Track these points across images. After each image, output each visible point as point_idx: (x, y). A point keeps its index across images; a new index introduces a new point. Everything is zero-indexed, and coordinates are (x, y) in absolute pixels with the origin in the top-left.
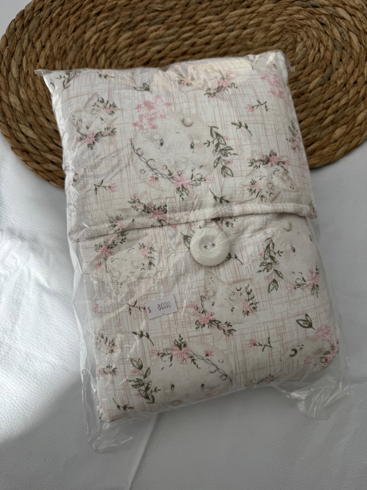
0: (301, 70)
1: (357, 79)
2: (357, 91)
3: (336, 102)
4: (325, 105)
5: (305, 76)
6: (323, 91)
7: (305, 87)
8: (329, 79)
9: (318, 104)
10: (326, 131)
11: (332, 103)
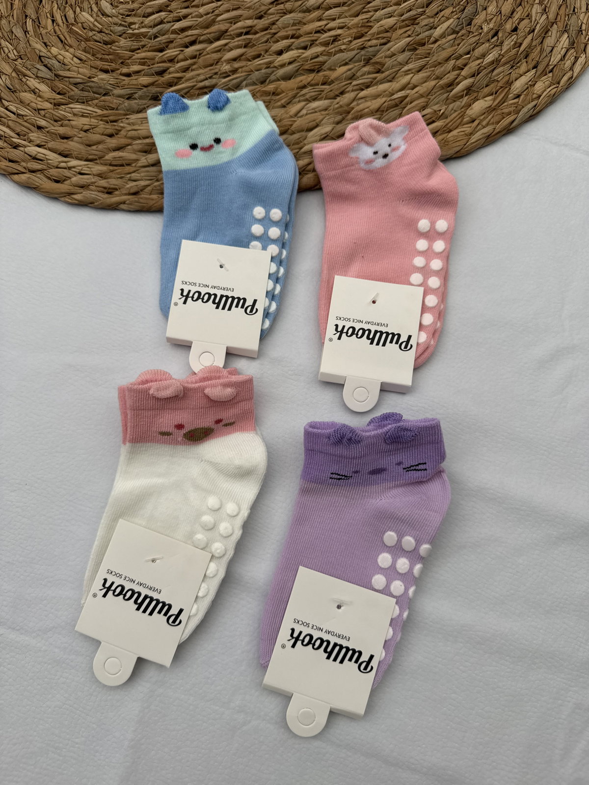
0: (423, 7)
1: (518, 24)
2: (516, 43)
3: (478, 59)
4: (460, 62)
5: (429, 17)
6: (456, 42)
7: (427, 33)
8: (470, 24)
9: (448, 59)
10: (458, 103)
11: (471, 60)
